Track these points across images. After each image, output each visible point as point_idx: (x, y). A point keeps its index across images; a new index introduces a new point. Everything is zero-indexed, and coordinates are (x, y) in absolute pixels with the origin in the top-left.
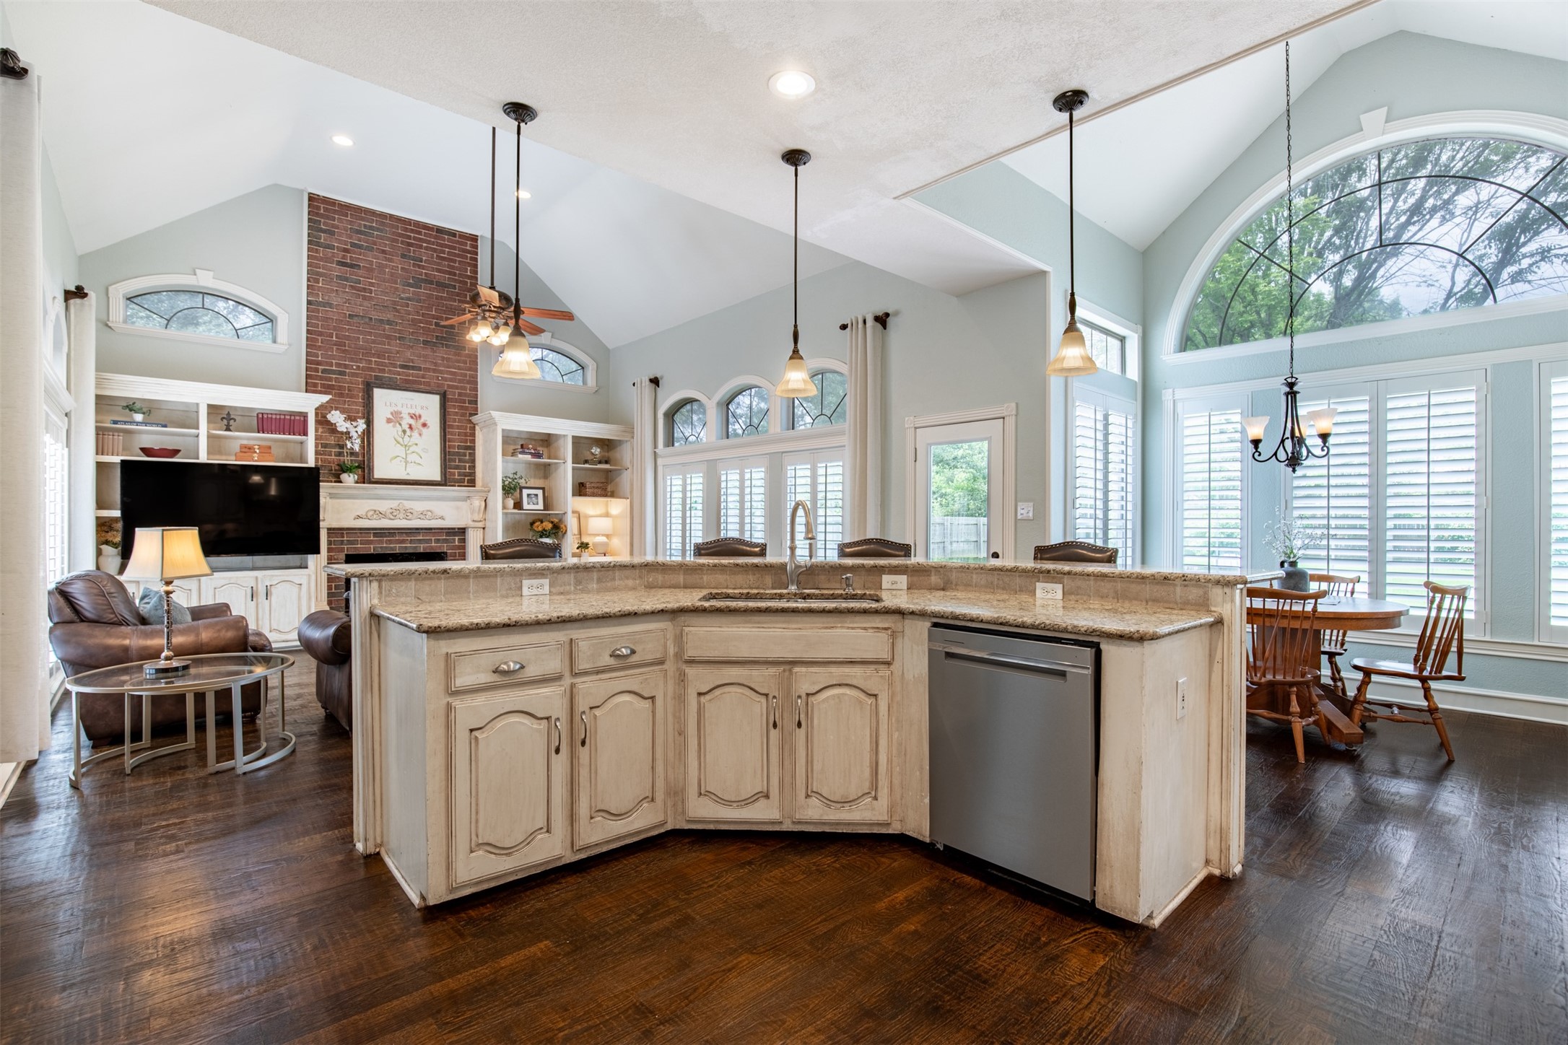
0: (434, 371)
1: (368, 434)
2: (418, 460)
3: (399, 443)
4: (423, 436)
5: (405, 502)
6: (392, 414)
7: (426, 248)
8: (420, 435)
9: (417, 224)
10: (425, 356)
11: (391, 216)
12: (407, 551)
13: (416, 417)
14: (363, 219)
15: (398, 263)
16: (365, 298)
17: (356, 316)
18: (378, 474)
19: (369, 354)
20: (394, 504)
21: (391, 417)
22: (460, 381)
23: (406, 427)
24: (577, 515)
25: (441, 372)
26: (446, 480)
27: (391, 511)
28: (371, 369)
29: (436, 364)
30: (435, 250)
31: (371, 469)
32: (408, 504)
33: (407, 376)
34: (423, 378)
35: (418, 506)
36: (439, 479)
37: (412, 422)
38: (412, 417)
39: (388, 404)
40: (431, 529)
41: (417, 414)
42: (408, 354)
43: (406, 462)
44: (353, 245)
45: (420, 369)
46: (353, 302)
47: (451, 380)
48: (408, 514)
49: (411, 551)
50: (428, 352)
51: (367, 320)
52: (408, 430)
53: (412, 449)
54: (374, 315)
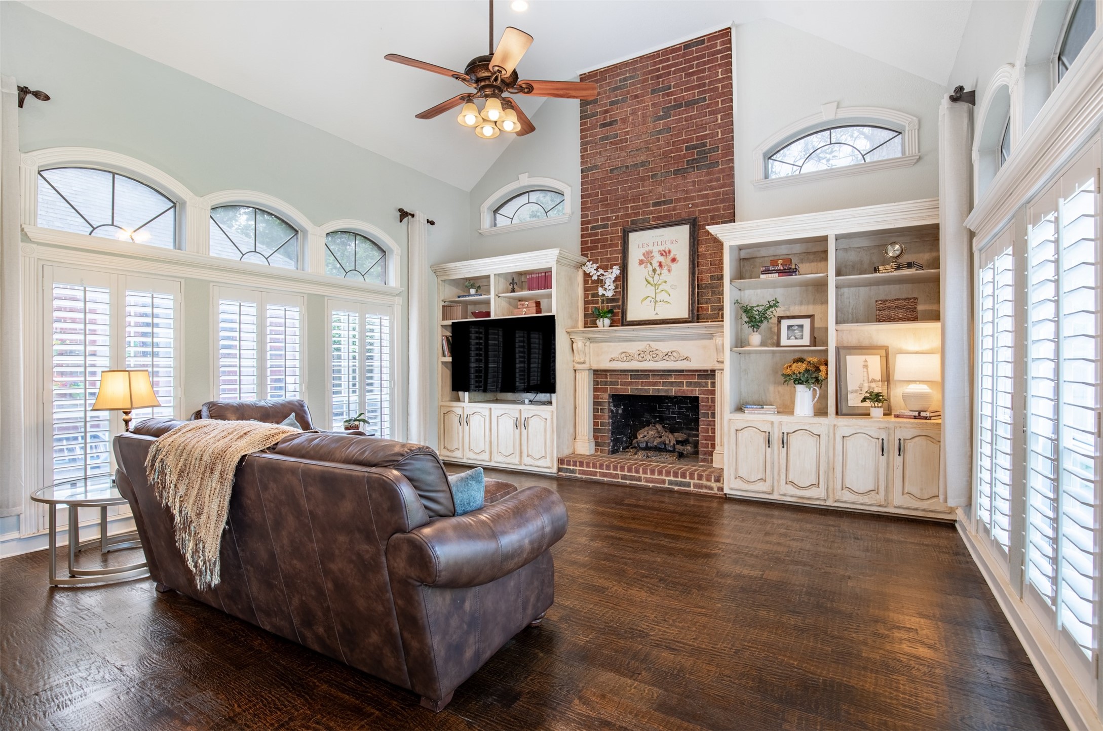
0: (685, 199)
1: (622, 280)
2: (667, 298)
3: (649, 283)
4: (672, 272)
5: (652, 344)
6: (644, 255)
7: (675, 72)
8: (669, 271)
9: (666, 51)
10: (677, 186)
11: (641, 57)
12: (661, 394)
13: (664, 253)
14: (618, 75)
15: (648, 100)
16: (622, 149)
17: (616, 168)
18: (630, 317)
19: (627, 201)
20: (642, 346)
21: (643, 258)
22: (713, 203)
23: (656, 265)
24: (883, 352)
25: (692, 198)
26: (693, 317)
27: (639, 352)
28: (628, 216)
29: (687, 192)
30: (683, 70)
31: (624, 313)
32: (654, 345)
33: (659, 213)
34: (674, 210)
35: (664, 347)
36: (687, 316)
37: (662, 259)
38: (662, 254)
39: (641, 246)
40: (682, 371)
41: (667, 250)
42: (660, 190)
43: (656, 302)
44: (612, 103)
45: (670, 202)
46: (612, 157)
47: (703, 204)
48: (654, 354)
49: (663, 394)
50: (680, 181)
51: (624, 169)
52: (658, 269)
53: (661, 287)
54: (630, 162)
